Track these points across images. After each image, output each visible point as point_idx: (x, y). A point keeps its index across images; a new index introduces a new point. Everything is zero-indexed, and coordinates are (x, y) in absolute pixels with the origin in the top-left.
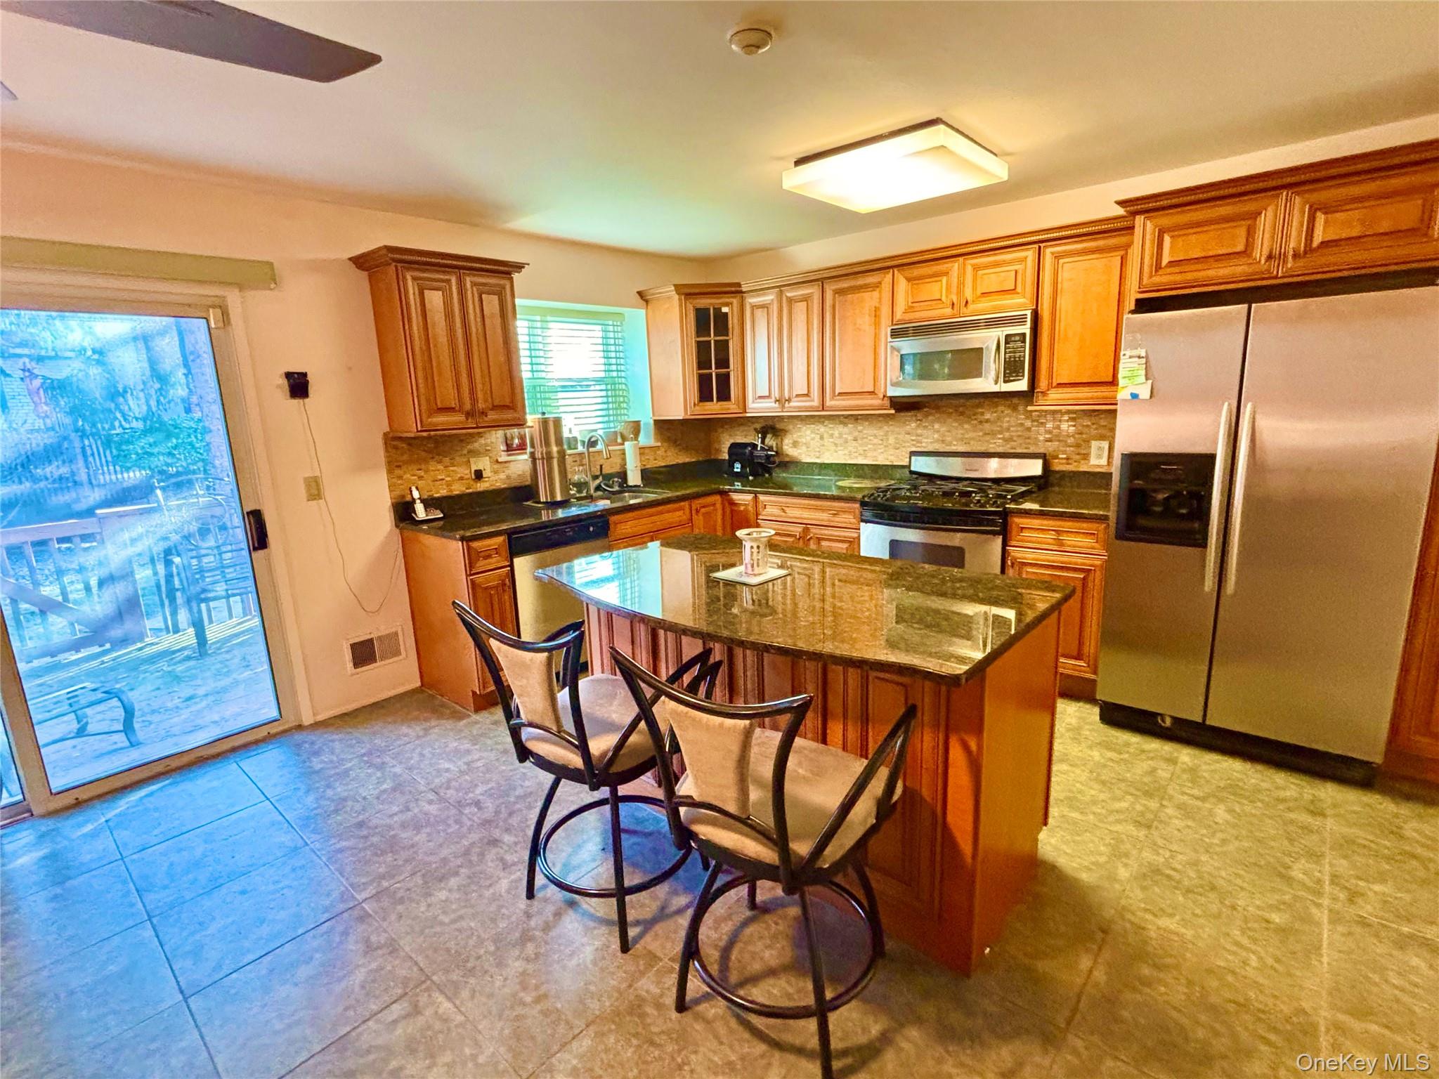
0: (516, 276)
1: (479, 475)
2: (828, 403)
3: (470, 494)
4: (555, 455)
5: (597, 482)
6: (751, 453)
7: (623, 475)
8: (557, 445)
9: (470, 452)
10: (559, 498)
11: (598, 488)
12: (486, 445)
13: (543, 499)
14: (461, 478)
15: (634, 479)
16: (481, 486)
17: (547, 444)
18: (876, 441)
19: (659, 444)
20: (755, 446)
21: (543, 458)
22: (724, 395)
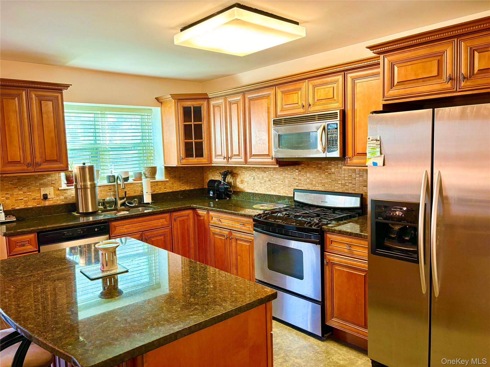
0: (64, 91)
1: (45, 197)
2: (249, 160)
3: (39, 207)
4: (89, 186)
5: (123, 201)
6: (218, 185)
7: (141, 197)
8: (90, 181)
9: (41, 184)
10: (90, 210)
11: (123, 204)
12: (52, 181)
13: (81, 211)
14: (34, 199)
15: (147, 199)
16: (47, 203)
17: (84, 180)
18: (279, 182)
19: (168, 180)
20: (220, 182)
21: (81, 188)
22: (200, 154)
